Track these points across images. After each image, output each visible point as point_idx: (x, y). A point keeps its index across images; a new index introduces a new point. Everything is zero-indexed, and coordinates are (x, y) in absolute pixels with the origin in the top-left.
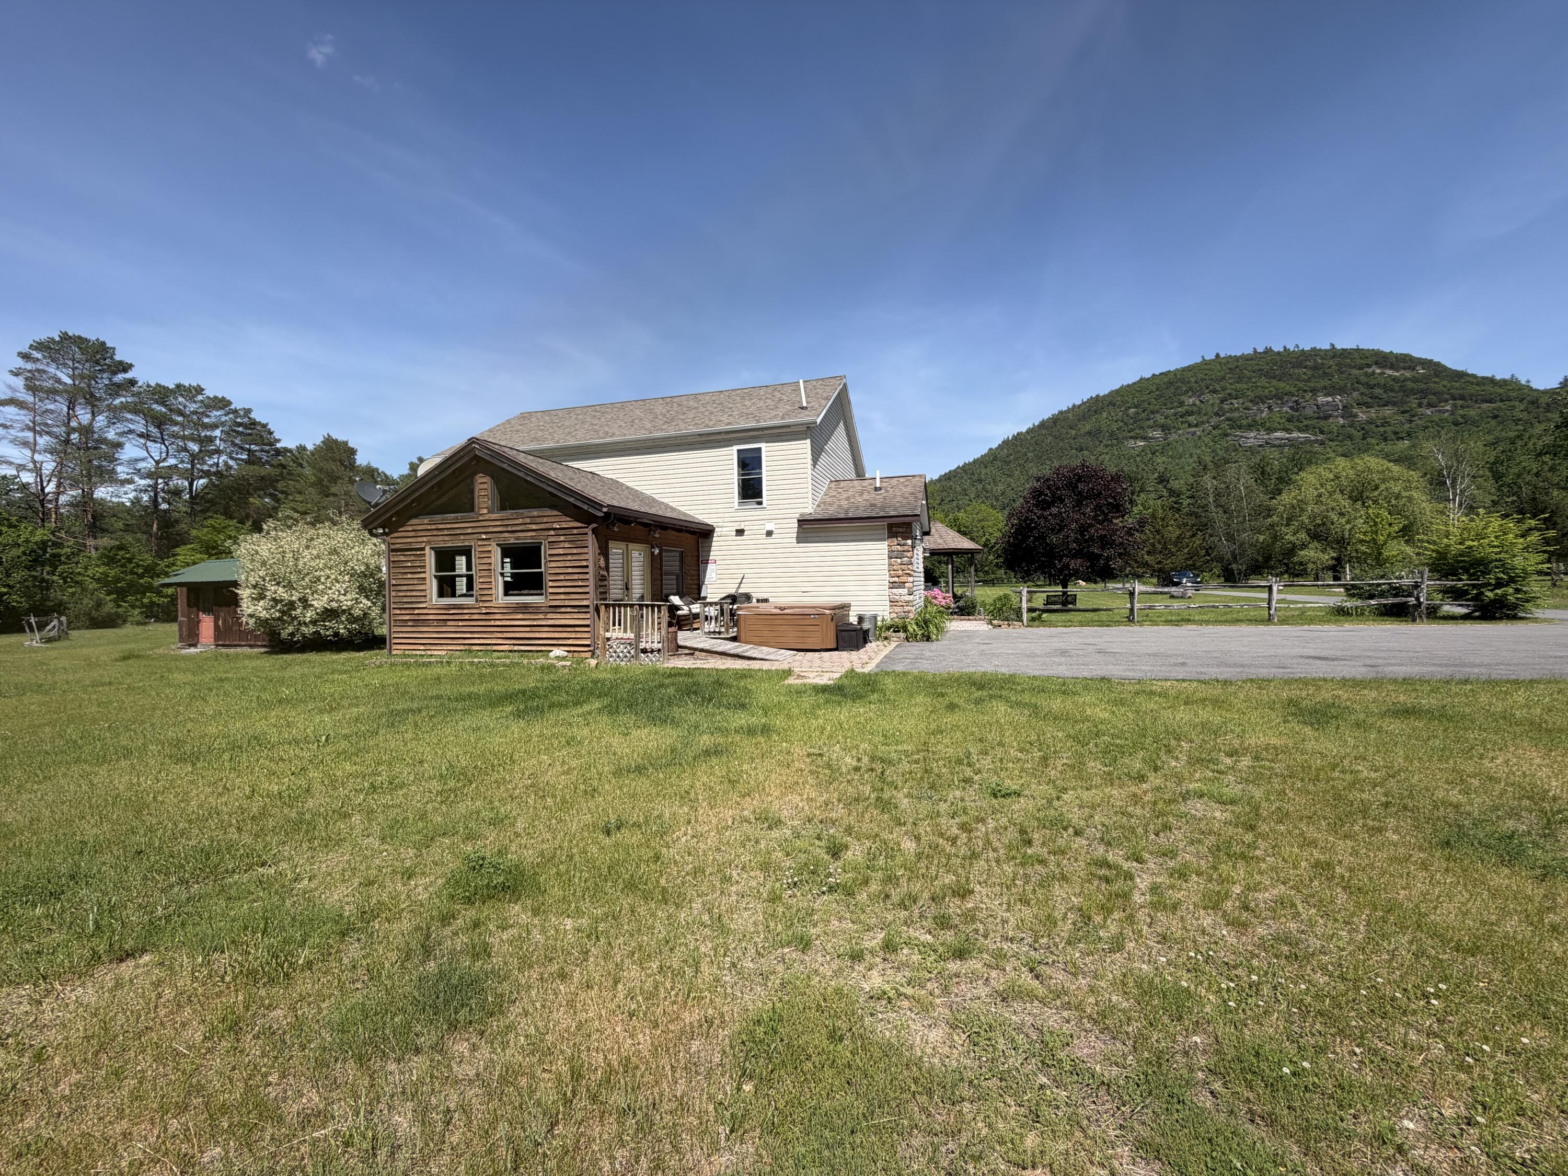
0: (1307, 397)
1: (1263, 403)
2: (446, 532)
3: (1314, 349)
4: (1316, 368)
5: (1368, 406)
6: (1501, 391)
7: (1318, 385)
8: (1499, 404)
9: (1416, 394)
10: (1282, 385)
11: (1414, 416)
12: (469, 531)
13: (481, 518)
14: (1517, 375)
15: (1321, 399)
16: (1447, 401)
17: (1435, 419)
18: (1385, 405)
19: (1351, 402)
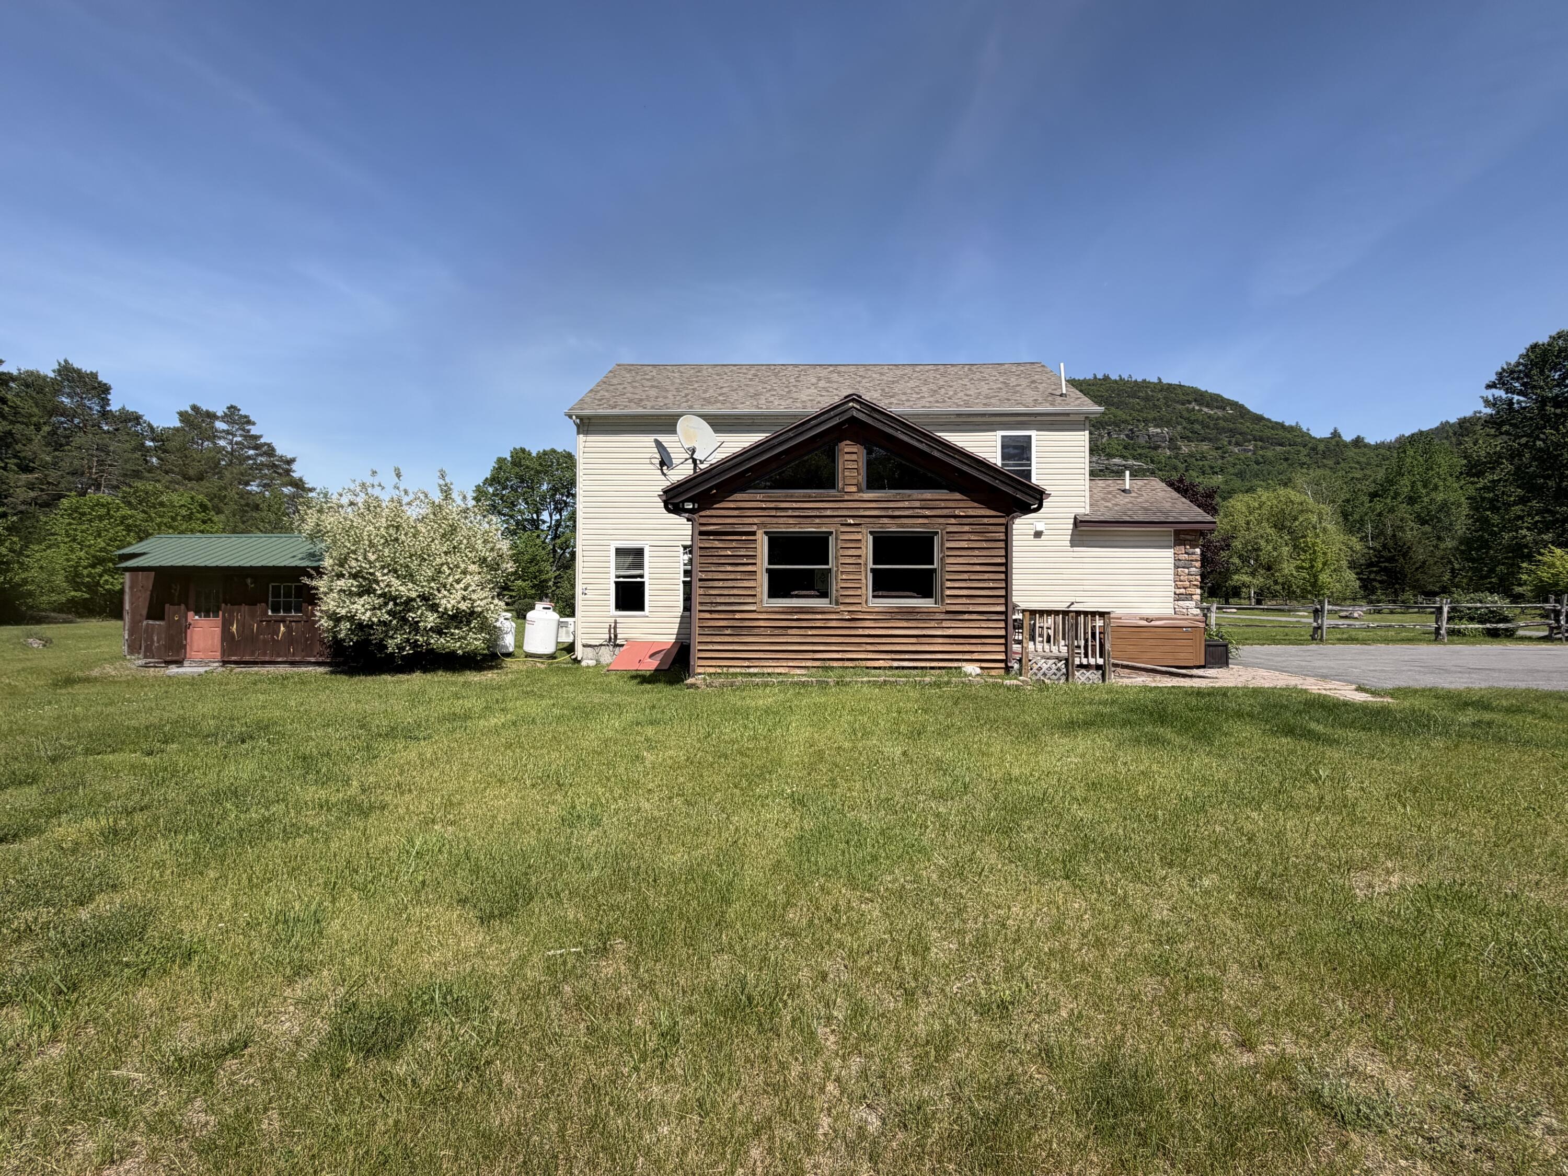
0: (1141, 427)
1: (1104, 429)
2: (790, 513)
3: (1144, 381)
4: (1147, 399)
5: (1189, 439)
6: (1289, 436)
7: (1150, 417)
8: (1288, 448)
9: (1225, 433)
10: (1119, 413)
11: (1225, 453)
12: (828, 513)
13: (846, 498)
14: (1300, 424)
15: (1152, 430)
16: (1250, 441)
17: (1242, 457)
18: (1202, 441)
19: (1176, 435)
